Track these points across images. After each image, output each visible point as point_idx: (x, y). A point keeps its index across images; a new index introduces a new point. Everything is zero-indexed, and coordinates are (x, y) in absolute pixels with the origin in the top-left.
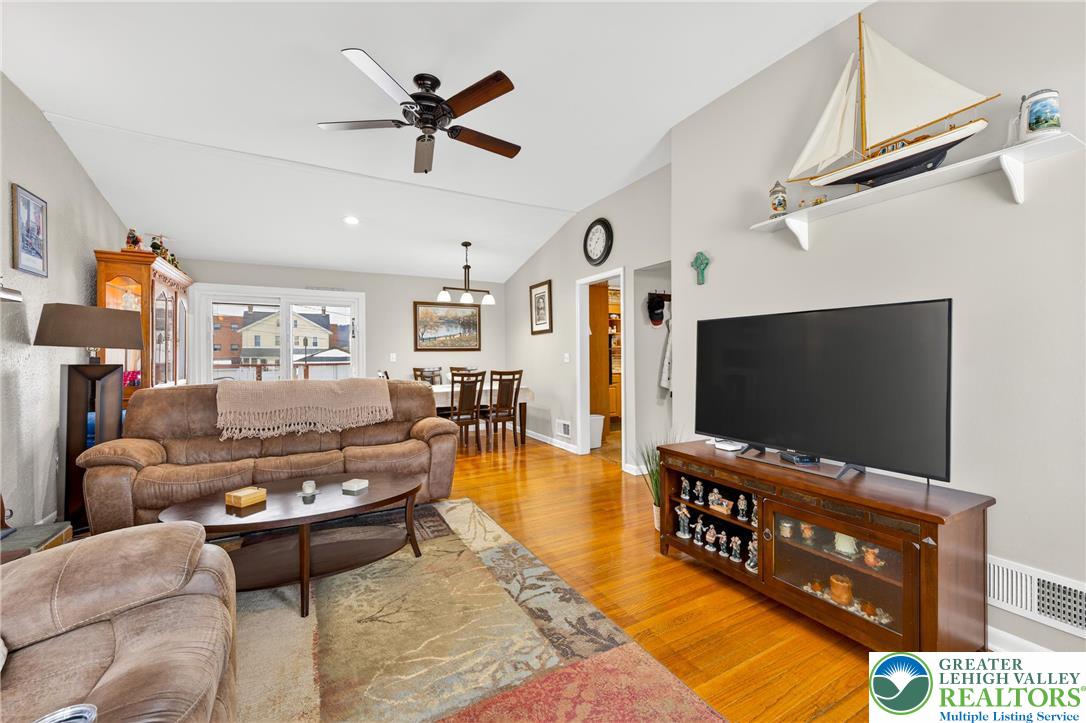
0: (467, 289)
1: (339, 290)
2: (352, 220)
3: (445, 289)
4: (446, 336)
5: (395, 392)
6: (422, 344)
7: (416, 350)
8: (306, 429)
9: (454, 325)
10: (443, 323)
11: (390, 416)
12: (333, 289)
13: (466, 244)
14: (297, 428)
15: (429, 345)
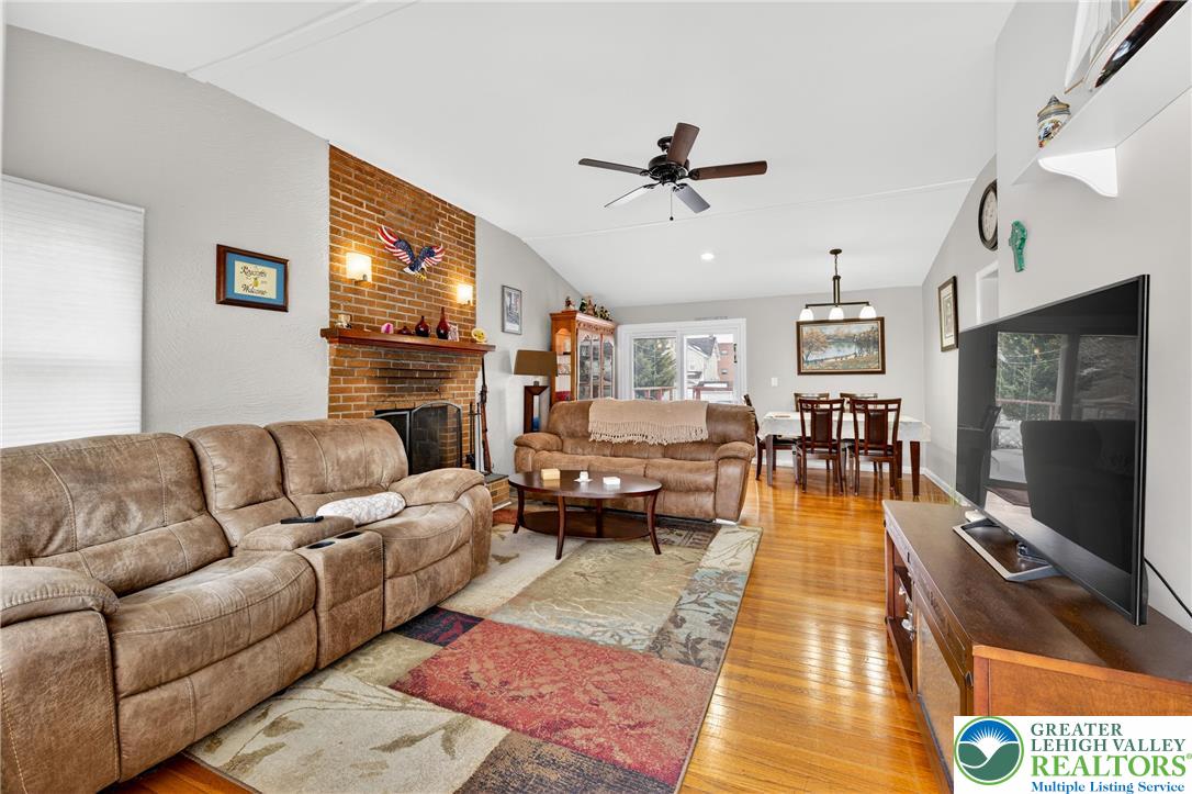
0: (837, 304)
1: (721, 318)
2: (708, 257)
3: (807, 306)
4: (836, 358)
5: (713, 413)
6: (806, 367)
7: (800, 373)
8: (641, 439)
9: (846, 345)
10: (833, 343)
11: (705, 436)
12: (716, 318)
13: (836, 252)
14: (635, 438)
15: (815, 368)
